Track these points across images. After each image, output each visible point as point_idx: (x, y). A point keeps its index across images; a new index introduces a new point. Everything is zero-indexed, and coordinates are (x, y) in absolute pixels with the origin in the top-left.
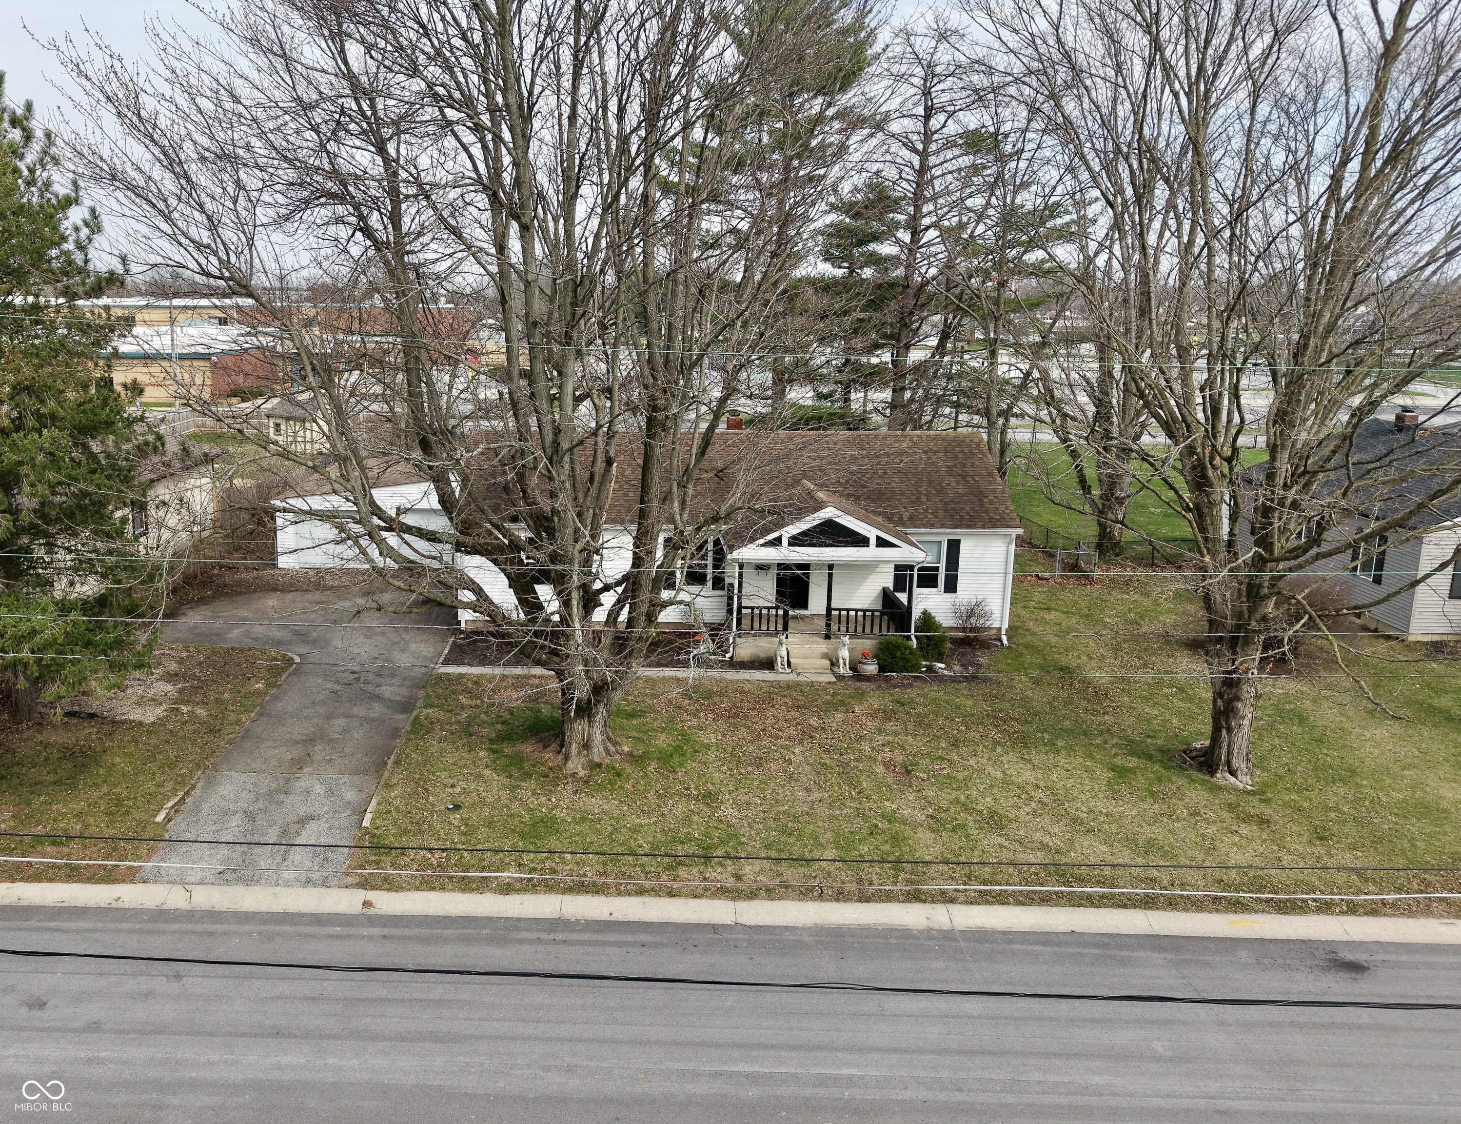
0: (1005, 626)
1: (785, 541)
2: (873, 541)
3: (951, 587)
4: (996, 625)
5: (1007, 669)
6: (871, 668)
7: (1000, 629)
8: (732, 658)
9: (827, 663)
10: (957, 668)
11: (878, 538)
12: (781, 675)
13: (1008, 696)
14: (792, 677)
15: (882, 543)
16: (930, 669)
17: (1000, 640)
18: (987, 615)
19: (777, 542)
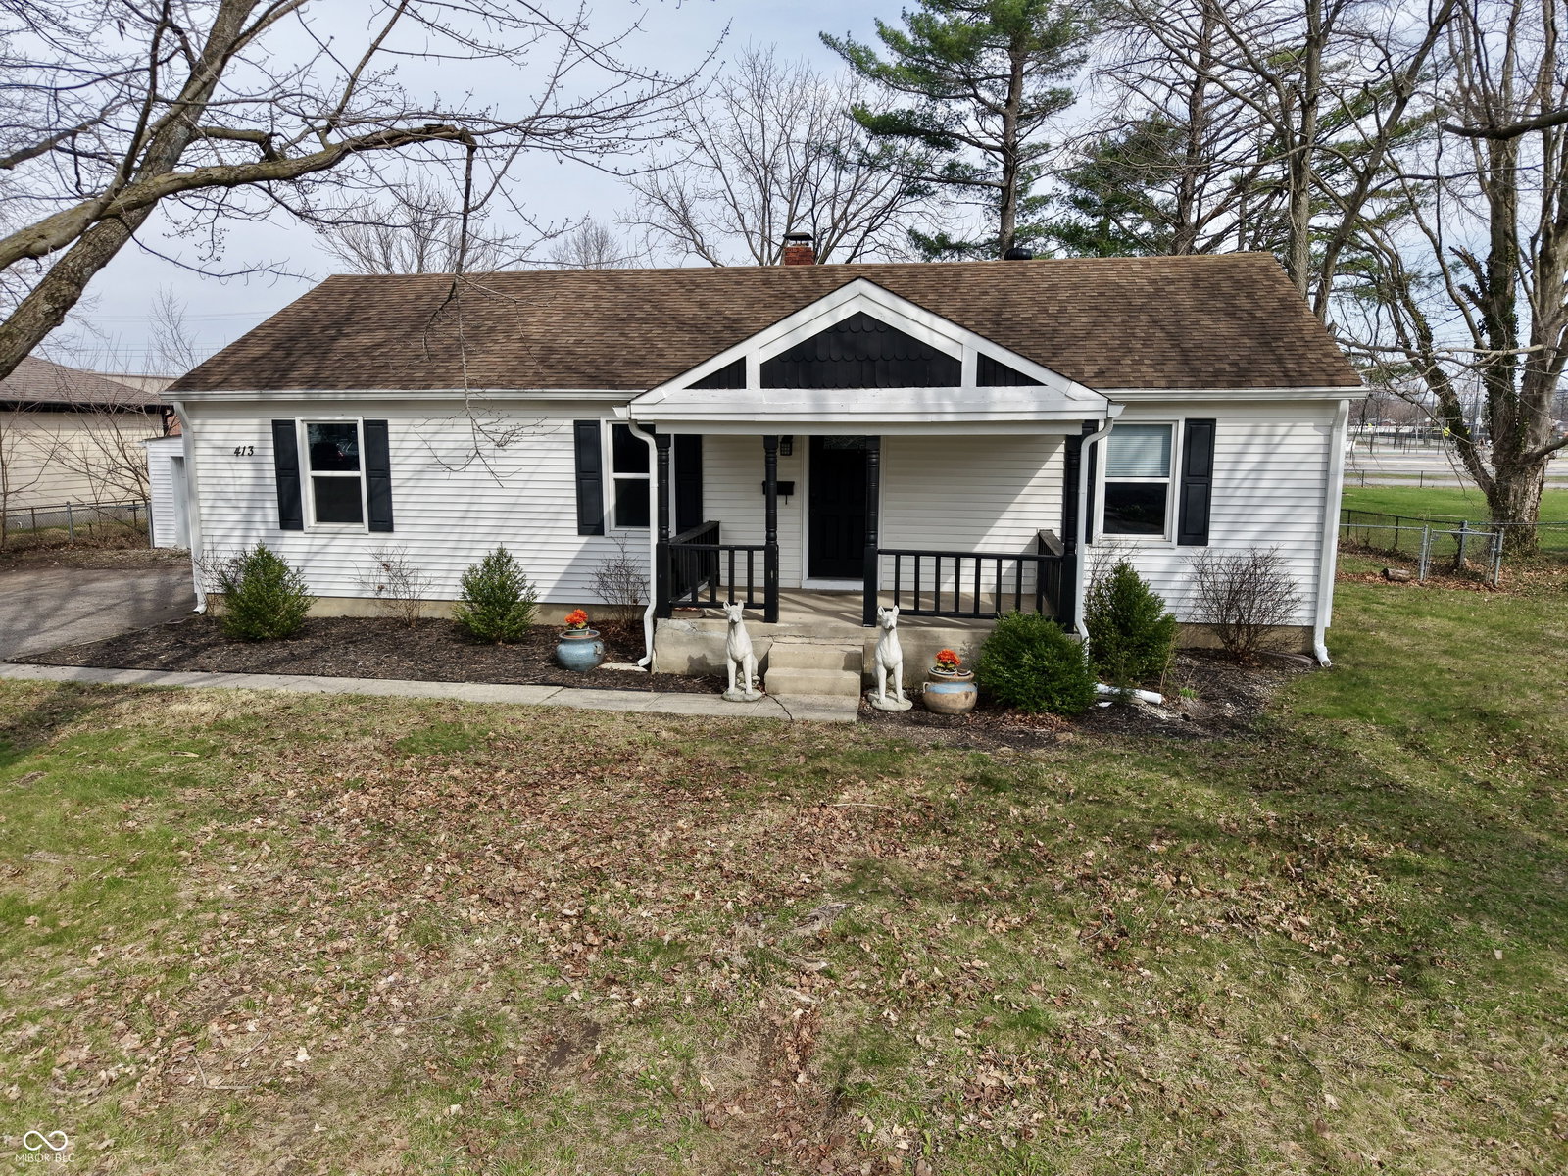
0: (1325, 619)
1: (753, 374)
2: (969, 371)
3: (1194, 531)
4: (1300, 616)
5: (1329, 709)
6: (957, 693)
7: (1310, 631)
8: (648, 667)
9: (853, 679)
10: (1191, 703)
11: (983, 360)
12: (740, 704)
13: (1333, 778)
14: (765, 709)
15: (992, 374)
16: (1122, 704)
17: (1311, 653)
18: (1280, 594)
19: (733, 377)
